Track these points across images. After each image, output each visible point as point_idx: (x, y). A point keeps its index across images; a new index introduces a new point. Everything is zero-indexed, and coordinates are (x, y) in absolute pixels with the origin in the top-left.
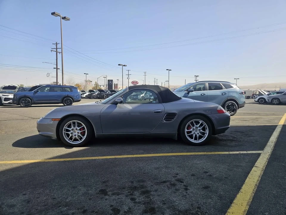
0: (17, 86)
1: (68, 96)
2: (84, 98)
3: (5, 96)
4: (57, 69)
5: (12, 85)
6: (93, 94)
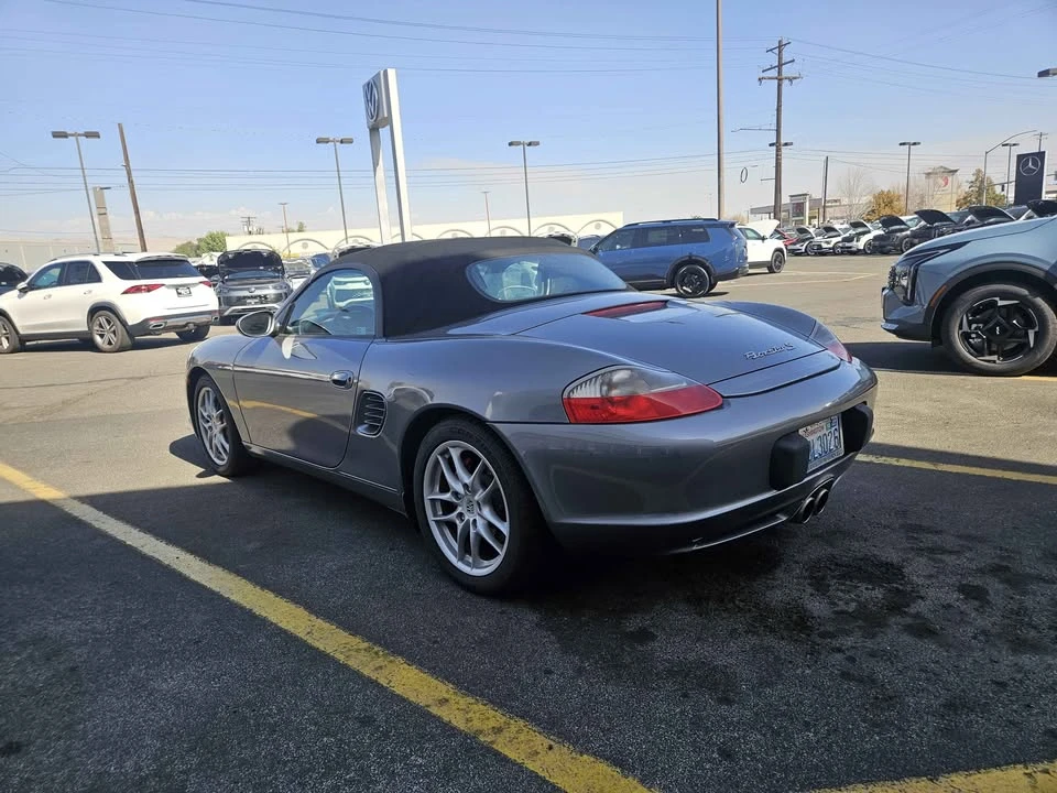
1: (691, 261)
2: (857, 253)
4: (778, 145)
6: (898, 234)
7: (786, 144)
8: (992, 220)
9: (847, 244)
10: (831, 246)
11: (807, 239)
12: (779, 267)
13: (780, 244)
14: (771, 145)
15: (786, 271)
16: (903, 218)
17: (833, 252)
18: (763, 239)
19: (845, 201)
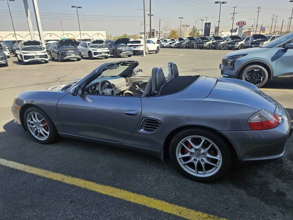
0: (103, 40)
2: (173, 47)
3: (94, 50)
4: (150, 15)
5: (99, 40)
6: (183, 43)
7: (152, 15)
8: (205, 41)
9: (170, 45)
10: (166, 45)
11: (160, 43)
12: (158, 52)
13: (158, 45)
14: (148, 15)
15: (159, 53)
16: (184, 39)
17: (166, 47)
18: (154, 43)
19: (164, 32)
